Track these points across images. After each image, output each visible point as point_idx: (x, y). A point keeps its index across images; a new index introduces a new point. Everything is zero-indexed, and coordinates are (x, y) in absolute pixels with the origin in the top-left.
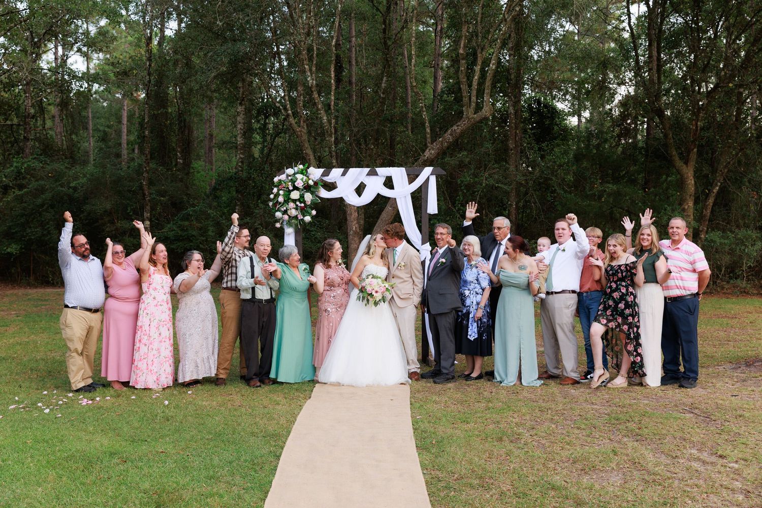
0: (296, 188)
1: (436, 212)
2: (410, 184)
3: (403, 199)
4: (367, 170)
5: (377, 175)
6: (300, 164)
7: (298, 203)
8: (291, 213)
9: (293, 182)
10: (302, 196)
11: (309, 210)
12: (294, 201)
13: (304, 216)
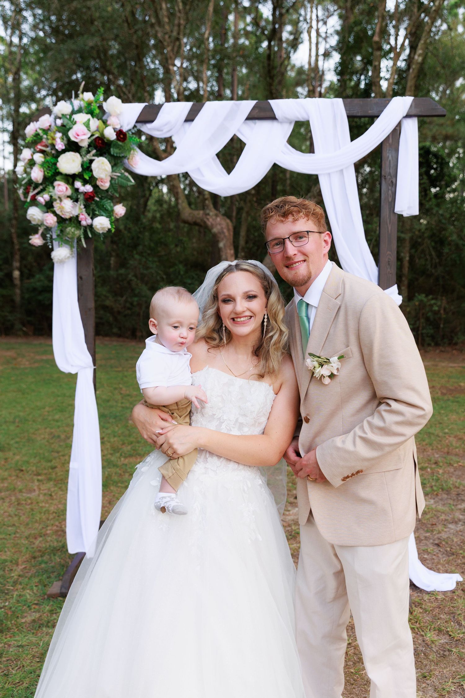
0: (72, 146)
1: (415, 211)
2: (352, 139)
3: (336, 179)
4: (248, 105)
5: (273, 118)
6: (86, 90)
7: (78, 184)
8: (62, 209)
9: (64, 129)
10: (87, 167)
11: (108, 204)
12: (70, 179)
13: (93, 216)
